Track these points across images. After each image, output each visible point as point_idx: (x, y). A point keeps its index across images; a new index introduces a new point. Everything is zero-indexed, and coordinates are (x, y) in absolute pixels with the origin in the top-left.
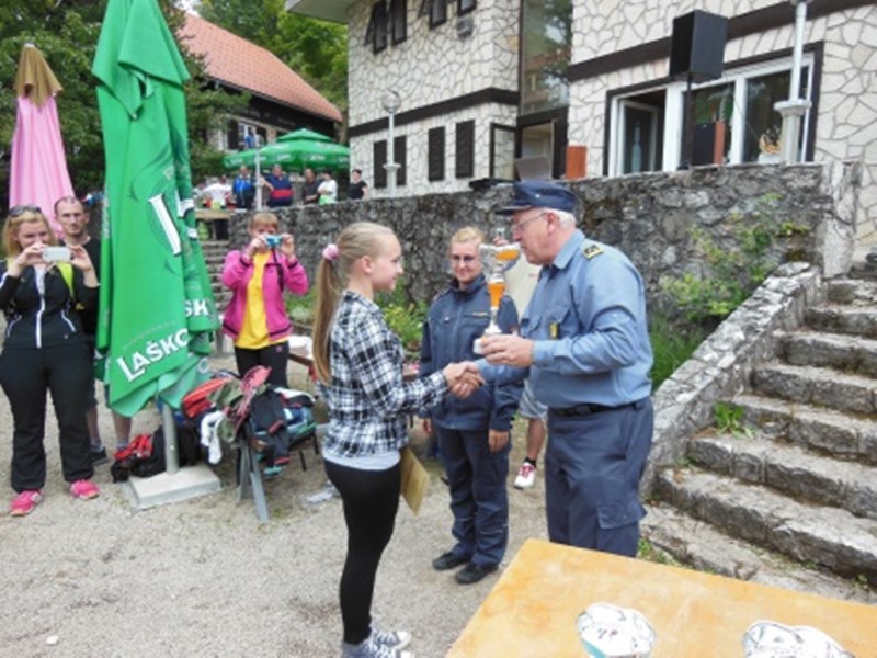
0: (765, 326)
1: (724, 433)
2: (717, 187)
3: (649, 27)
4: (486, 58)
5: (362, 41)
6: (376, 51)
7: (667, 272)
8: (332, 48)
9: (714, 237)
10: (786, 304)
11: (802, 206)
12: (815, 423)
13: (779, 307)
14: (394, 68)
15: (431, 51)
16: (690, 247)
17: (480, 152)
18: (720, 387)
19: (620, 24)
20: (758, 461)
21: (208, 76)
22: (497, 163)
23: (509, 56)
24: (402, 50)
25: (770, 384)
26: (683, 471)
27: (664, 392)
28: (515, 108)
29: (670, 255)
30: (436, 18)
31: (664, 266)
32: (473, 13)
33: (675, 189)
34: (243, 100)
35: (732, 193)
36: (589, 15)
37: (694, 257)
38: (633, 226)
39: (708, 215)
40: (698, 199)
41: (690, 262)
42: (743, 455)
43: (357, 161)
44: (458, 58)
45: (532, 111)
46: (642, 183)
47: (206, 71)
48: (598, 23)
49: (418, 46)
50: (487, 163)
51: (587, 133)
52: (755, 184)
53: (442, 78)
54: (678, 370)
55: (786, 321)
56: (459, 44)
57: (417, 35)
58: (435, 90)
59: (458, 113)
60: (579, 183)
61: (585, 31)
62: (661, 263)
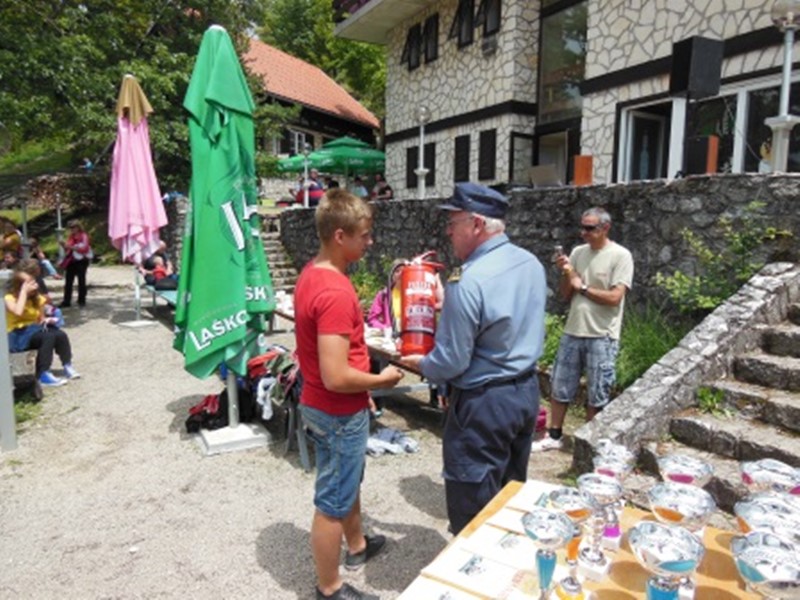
0: (747, 320)
1: (705, 413)
2: (710, 194)
3: (656, 46)
4: (508, 74)
5: (399, 60)
6: (411, 69)
7: (663, 269)
8: (372, 65)
9: (705, 238)
10: (769, 301)
11: (787, 212)
12: (788, 407)
13: (762, 302)
14: (426, 83)
15: (459, 68)
16: (684, 247)
17: (501, 157)
18: (703, 373)
19: (628, 43)
20: (734, 438)
21: (267, 92)
22: (516, 168)
23: (528, 72)
24: (434, 68)
25: (751, 371)
26: (667, 444)
27: (651, 374)
28: (533, 118)
29: (665, 254)
30: (464, 39)
31: (659, 264)
32: (497, 35)
33: (671, 195)
34: (294, 112)
35: (723, 200)
36: (601, 35)
37: (688, 256)
38: (633, 228)
39: (701, 218)
40: (692, 205)
41: (684, 261)
42: (721, 432)
43: (391, 165)
44: (483, 74)
45: (549, 120)
46: (640, 190)
47: (265, 88)
48: (610, 43)
49: (447, 63)
50: (507, 167)
51: (598, 141)
52: (744, 192)
53: (468, 92)
54: (665, 356)
55: (769, 316)
56: (484, 63)
57: (447, 55)
58: (462, 102)
59: (482, 122)
60: (585, 189)
61: (598, 49)
62: (657, 262)
